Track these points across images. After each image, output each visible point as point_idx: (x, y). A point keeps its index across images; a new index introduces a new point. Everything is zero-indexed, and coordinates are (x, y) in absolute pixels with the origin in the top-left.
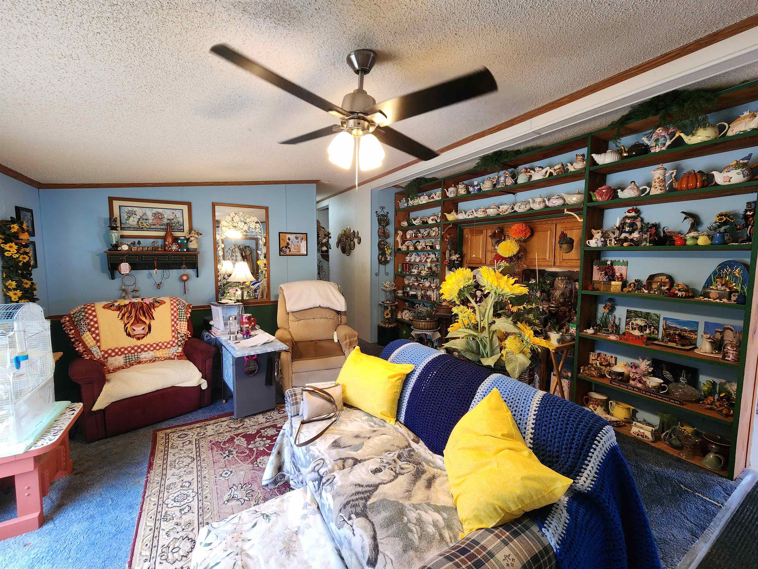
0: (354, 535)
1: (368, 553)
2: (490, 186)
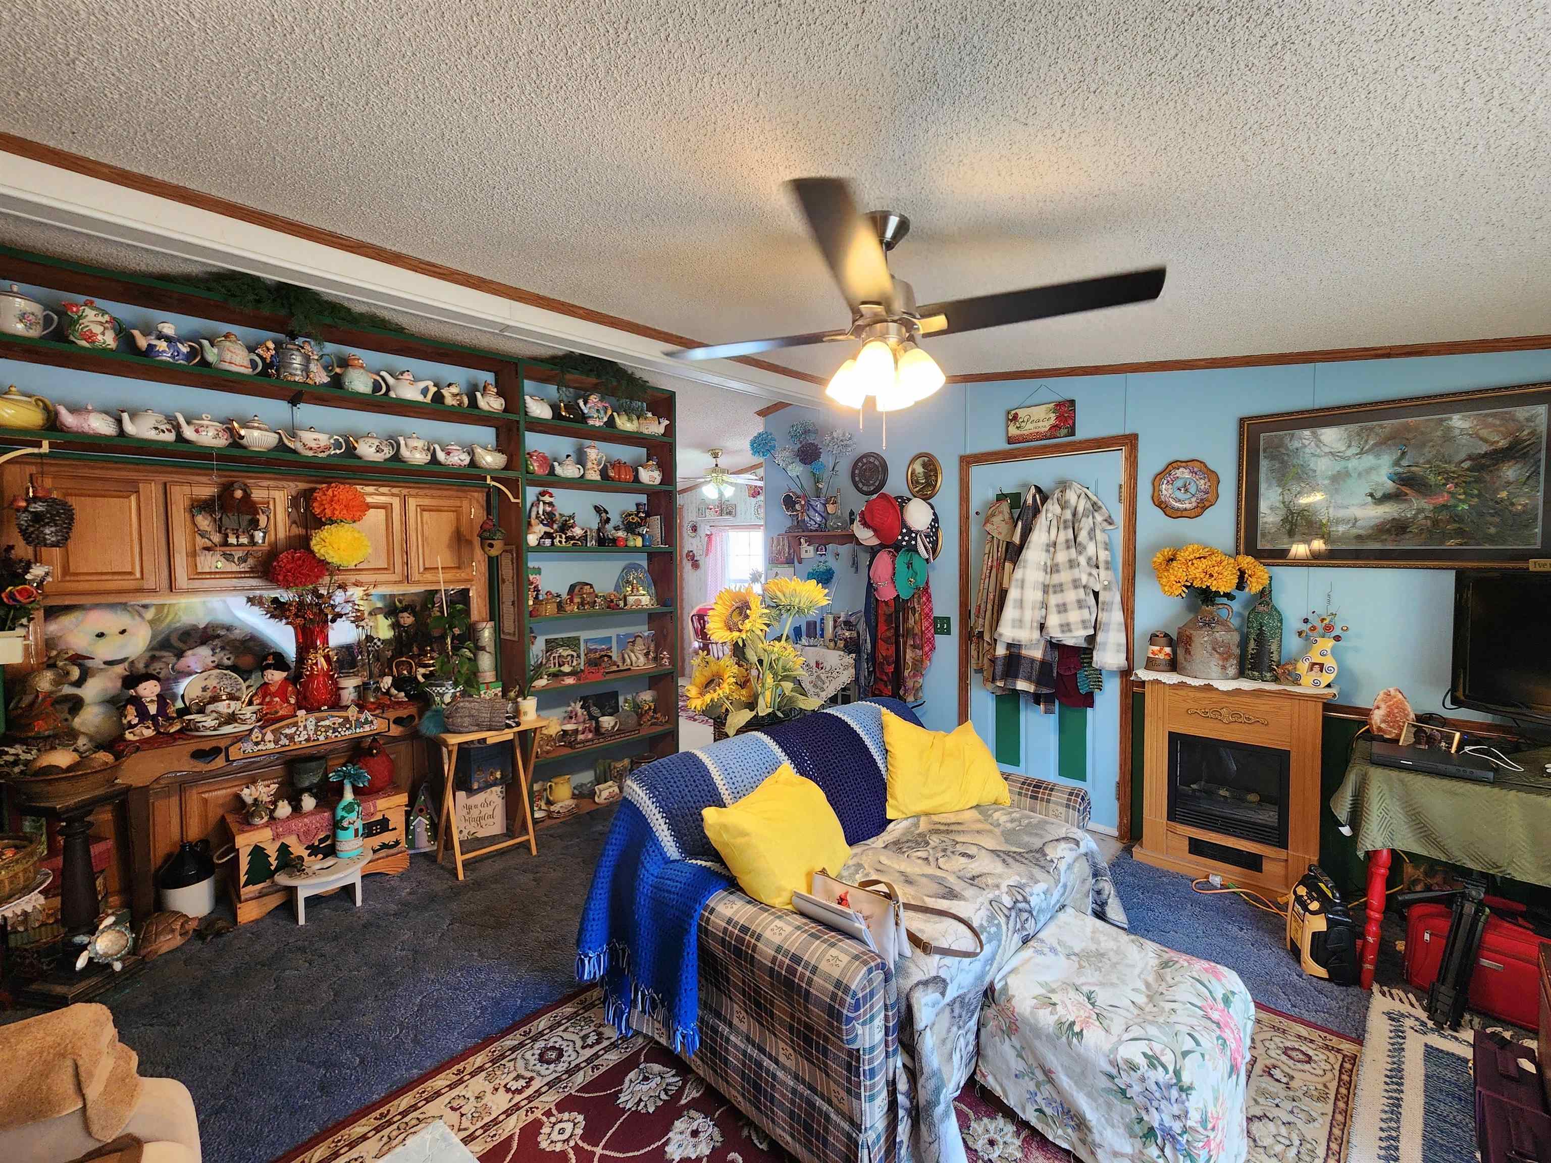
2: (247, 363)
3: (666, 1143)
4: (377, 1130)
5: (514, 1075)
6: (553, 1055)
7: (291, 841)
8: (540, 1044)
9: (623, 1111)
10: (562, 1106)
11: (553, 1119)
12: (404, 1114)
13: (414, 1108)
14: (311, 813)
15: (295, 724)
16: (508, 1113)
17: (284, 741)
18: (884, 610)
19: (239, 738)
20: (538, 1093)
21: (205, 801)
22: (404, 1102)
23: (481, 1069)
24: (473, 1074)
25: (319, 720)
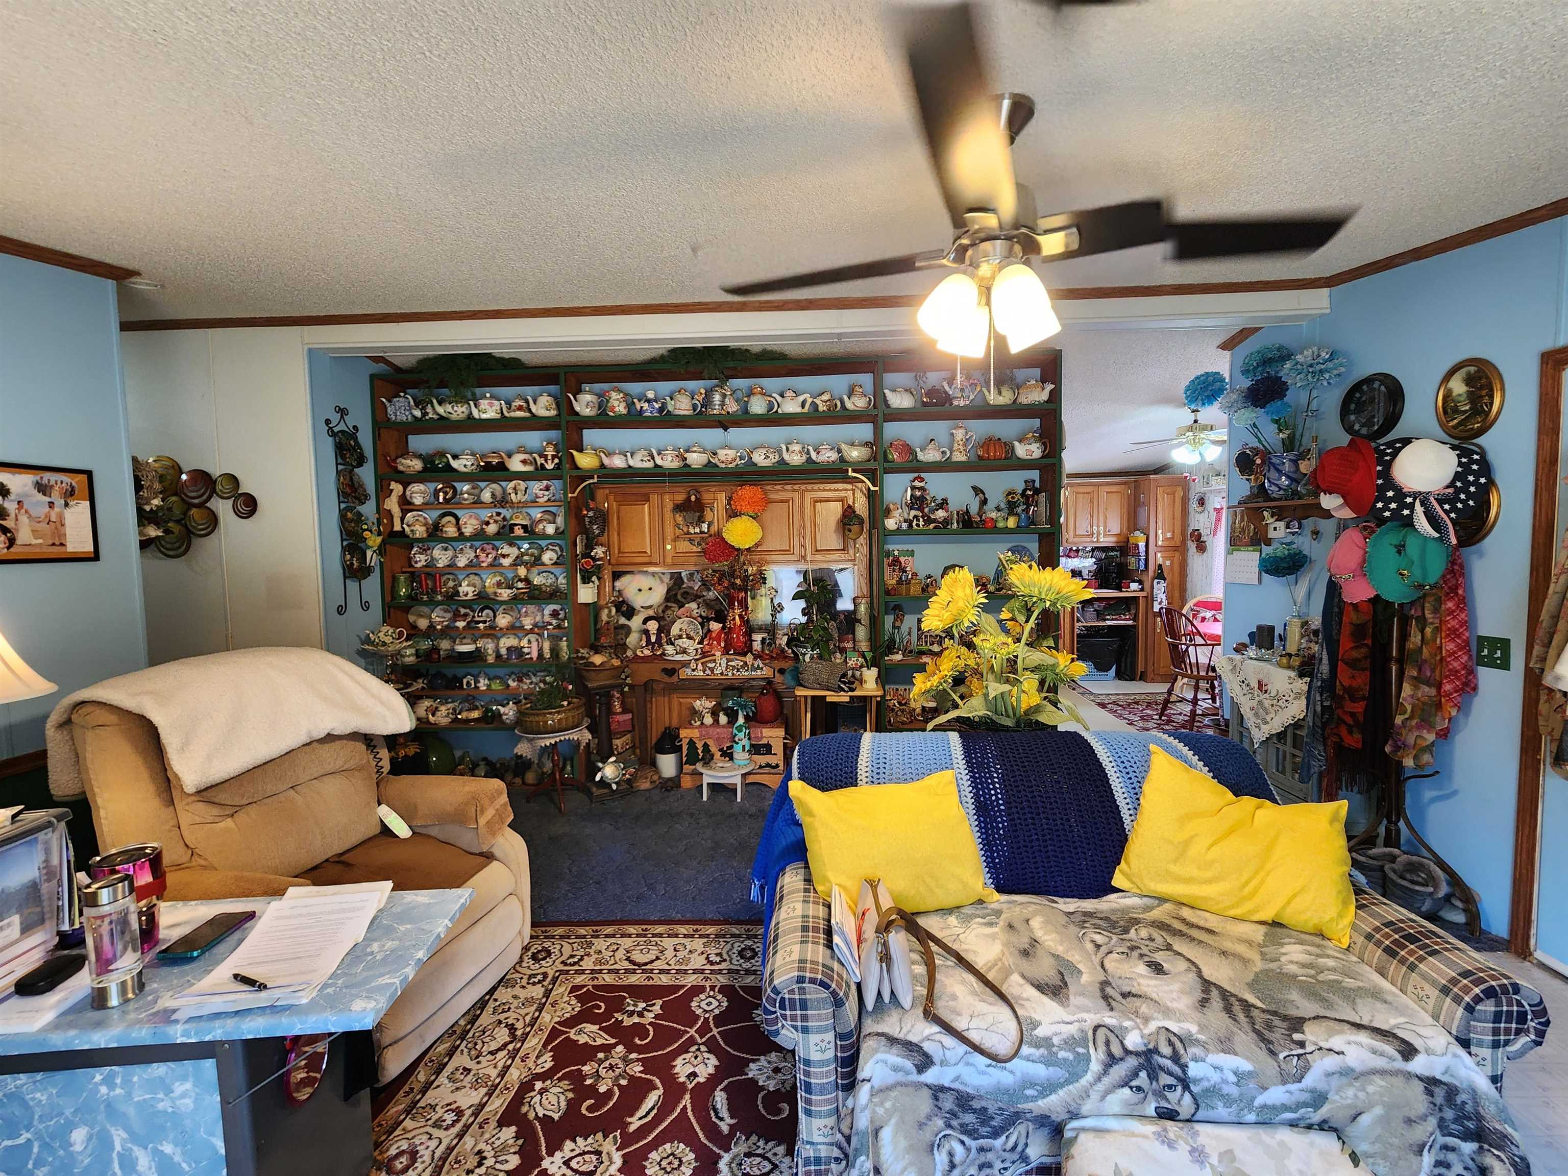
0: (1343, 1053)
1: (1389, 1049)
2: (689, 406)
3: (754, 1061)
4: (638, 936)
5: (718, 951)
6: (749, 954)
7: (710, 743)
8: (749, 943)
9: (752, 1019)
10: (724, 990)
11: (712, 993)
12: (654, 935)
13: (660, 935)
14: (723, 726)
15: (714, 661)
16: (695, 971)
17: (708, 672)
18: (1351, 617)
19: (686, 664)
20: (720, 972)
21: (680, 703)
22: (660, 929)
23: (708, 936)
24: (701, 936)
25: (728, 661)
